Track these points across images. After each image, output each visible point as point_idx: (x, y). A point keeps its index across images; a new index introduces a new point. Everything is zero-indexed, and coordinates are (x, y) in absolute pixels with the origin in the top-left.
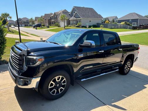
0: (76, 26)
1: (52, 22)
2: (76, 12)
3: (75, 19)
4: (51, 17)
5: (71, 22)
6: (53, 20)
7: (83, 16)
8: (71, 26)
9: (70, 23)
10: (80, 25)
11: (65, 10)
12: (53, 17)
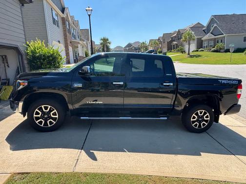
0: (213, 49)
1: (174, 45)
2: (215, 25)
3: (213, 37)
4: (172, 38)
5: (205, 44)
6: (175, 43)
7: (230, 31)
8: (203, 51)
9: (203, 45)
10: (220, 49)
11: (199, 23)
12: (175, 37)
